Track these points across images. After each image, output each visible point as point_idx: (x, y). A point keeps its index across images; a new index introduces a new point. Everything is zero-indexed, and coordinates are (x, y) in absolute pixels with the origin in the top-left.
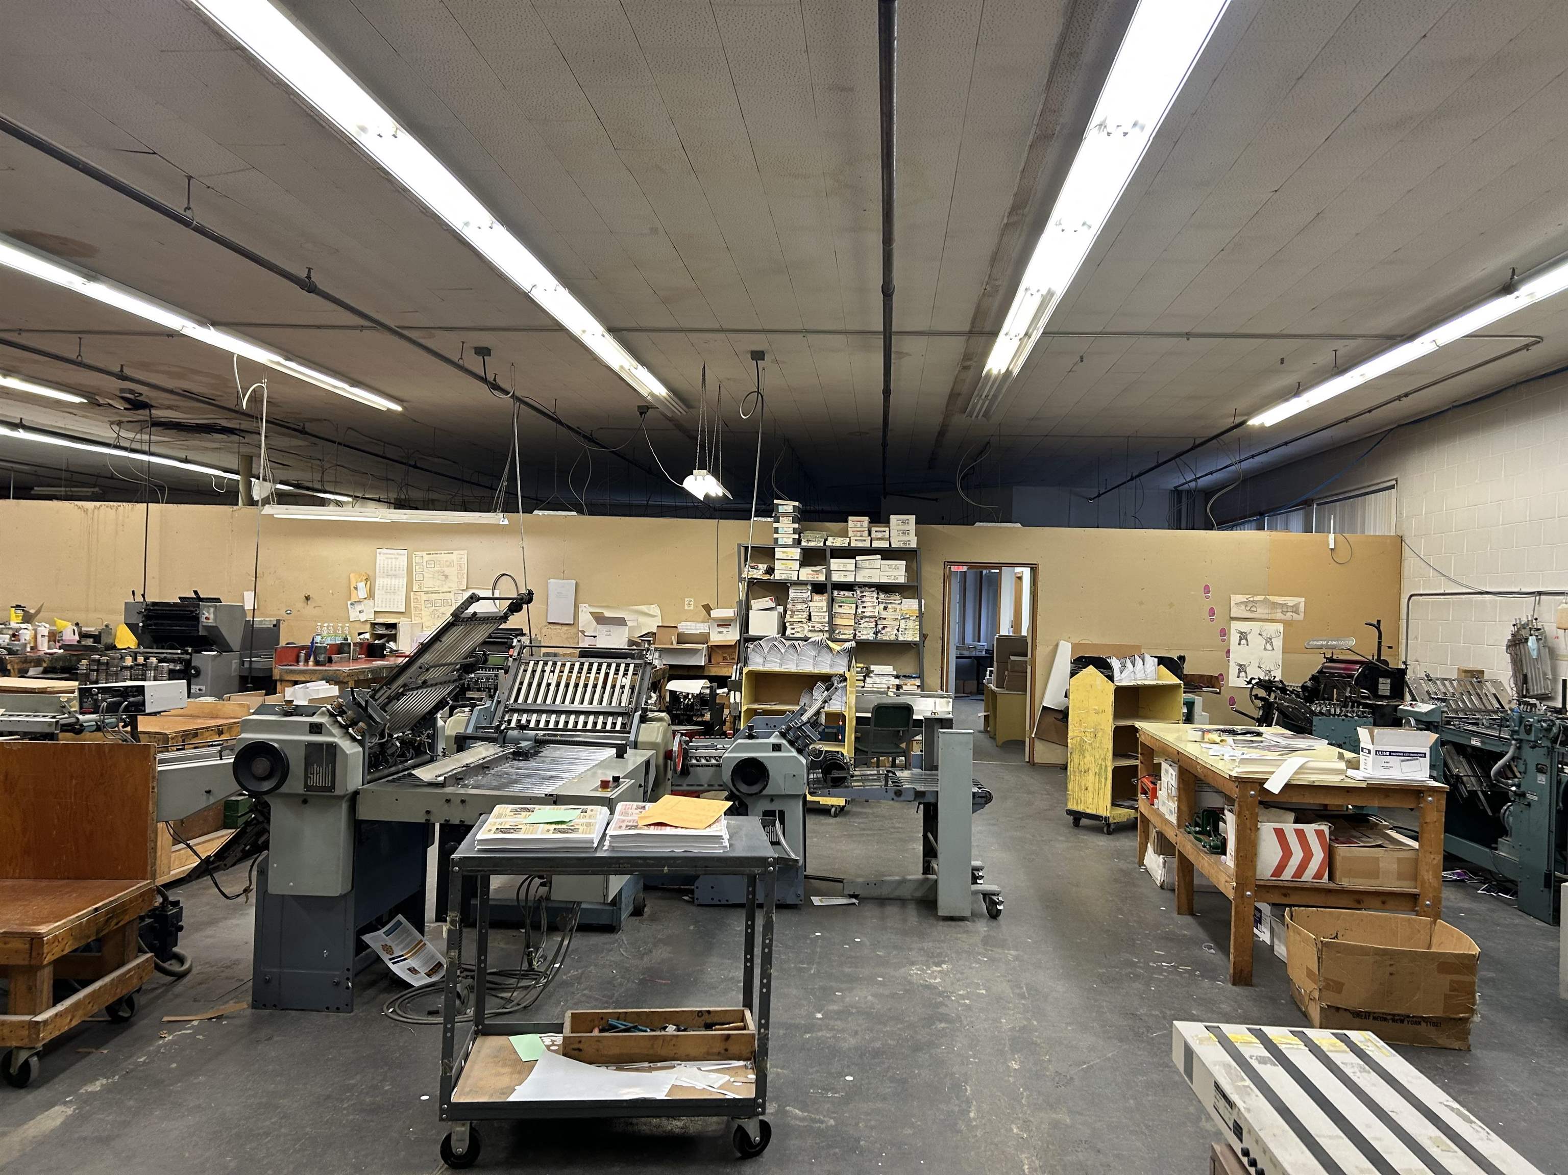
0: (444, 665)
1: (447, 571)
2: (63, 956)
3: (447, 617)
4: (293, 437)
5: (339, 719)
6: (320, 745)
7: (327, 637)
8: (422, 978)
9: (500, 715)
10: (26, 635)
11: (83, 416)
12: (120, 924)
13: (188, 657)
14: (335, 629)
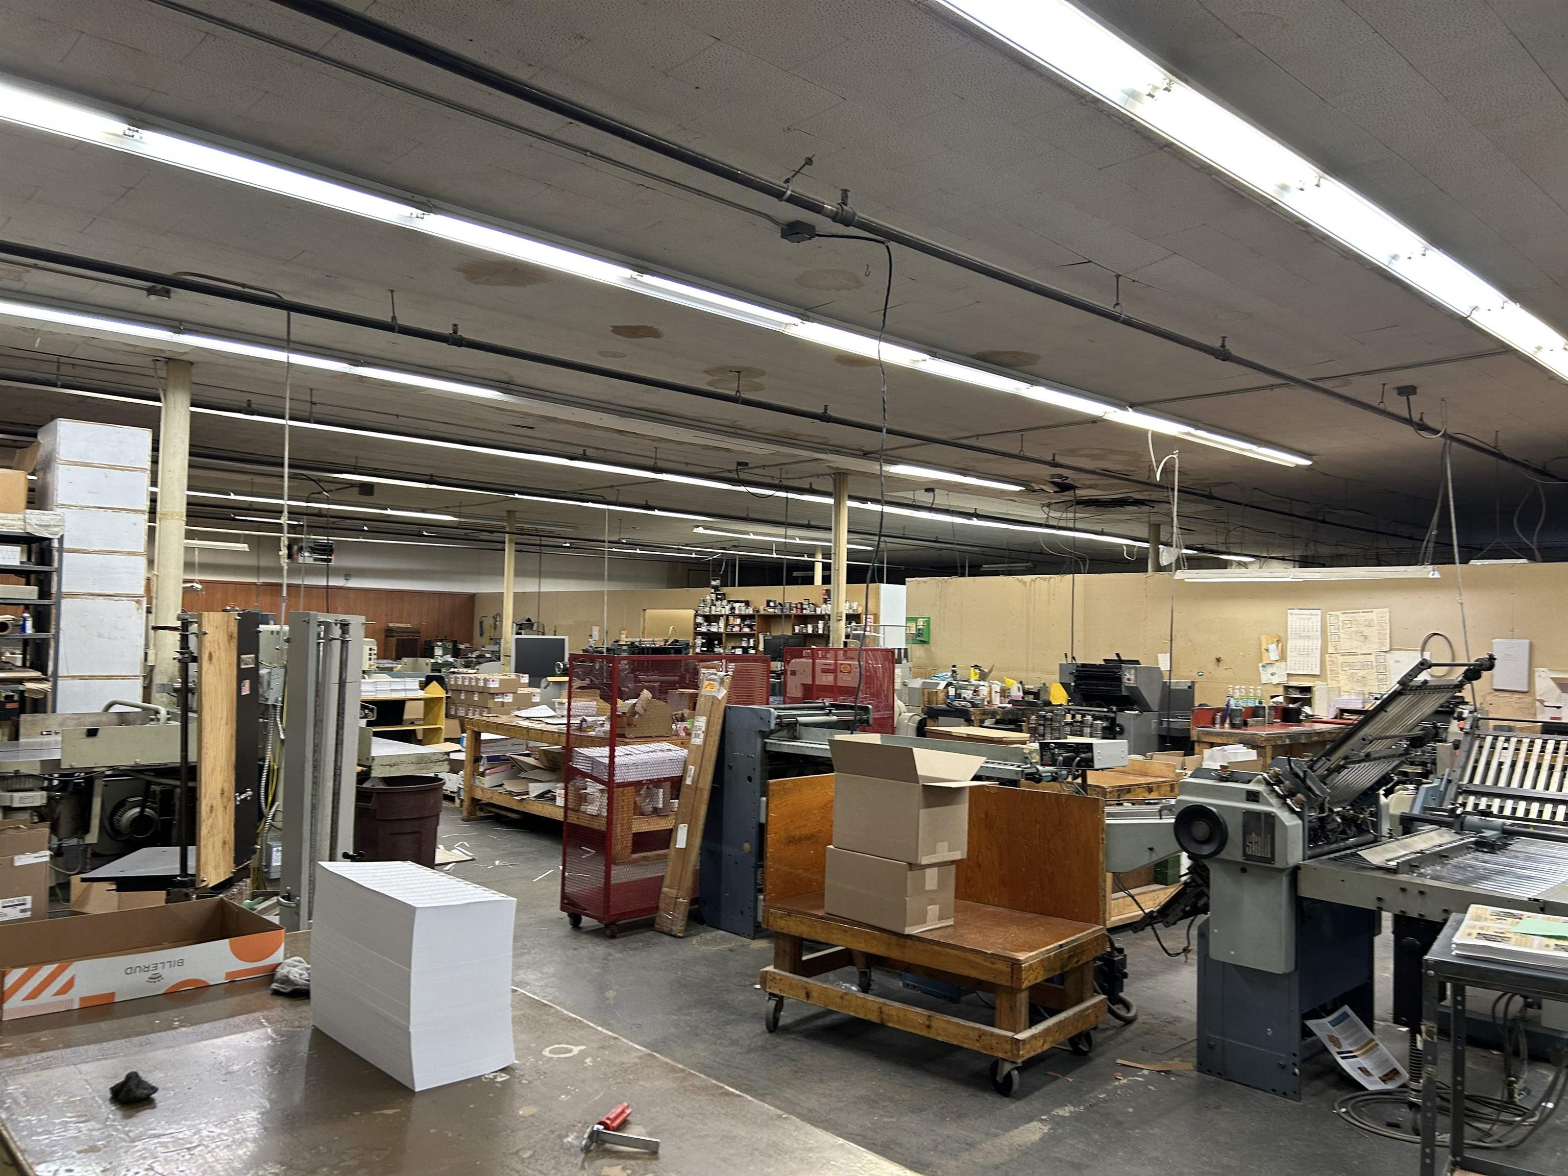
0: (1387, 738)
1: (1366, 631)
2: (1037, 984)
3: (1392, 685)
4: (1201, 502)
5: (1276, 788)
6: (1258, 814)
7: (1241, 698)
8: (1376, 1083)
9: (1452, 796)
10: (984, 691)
11: (1023, 502)
12: (1080, 963)
13: (1112, 715)
14: (1247, 691)
